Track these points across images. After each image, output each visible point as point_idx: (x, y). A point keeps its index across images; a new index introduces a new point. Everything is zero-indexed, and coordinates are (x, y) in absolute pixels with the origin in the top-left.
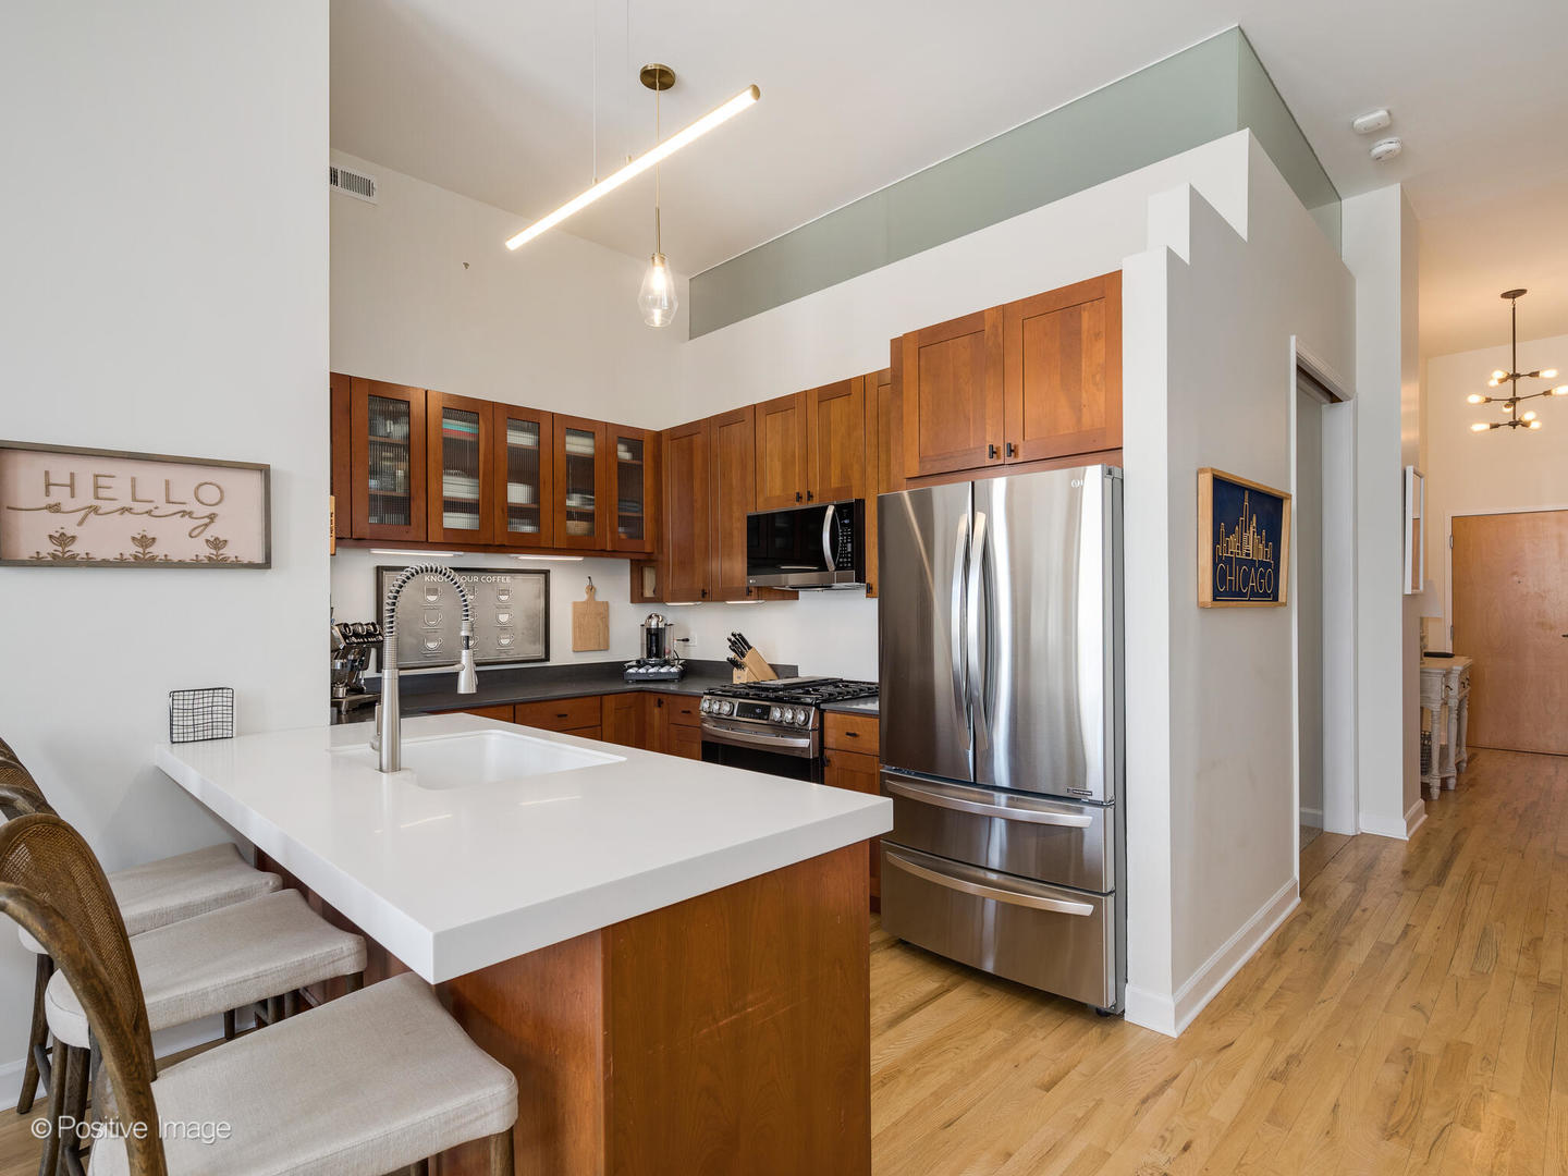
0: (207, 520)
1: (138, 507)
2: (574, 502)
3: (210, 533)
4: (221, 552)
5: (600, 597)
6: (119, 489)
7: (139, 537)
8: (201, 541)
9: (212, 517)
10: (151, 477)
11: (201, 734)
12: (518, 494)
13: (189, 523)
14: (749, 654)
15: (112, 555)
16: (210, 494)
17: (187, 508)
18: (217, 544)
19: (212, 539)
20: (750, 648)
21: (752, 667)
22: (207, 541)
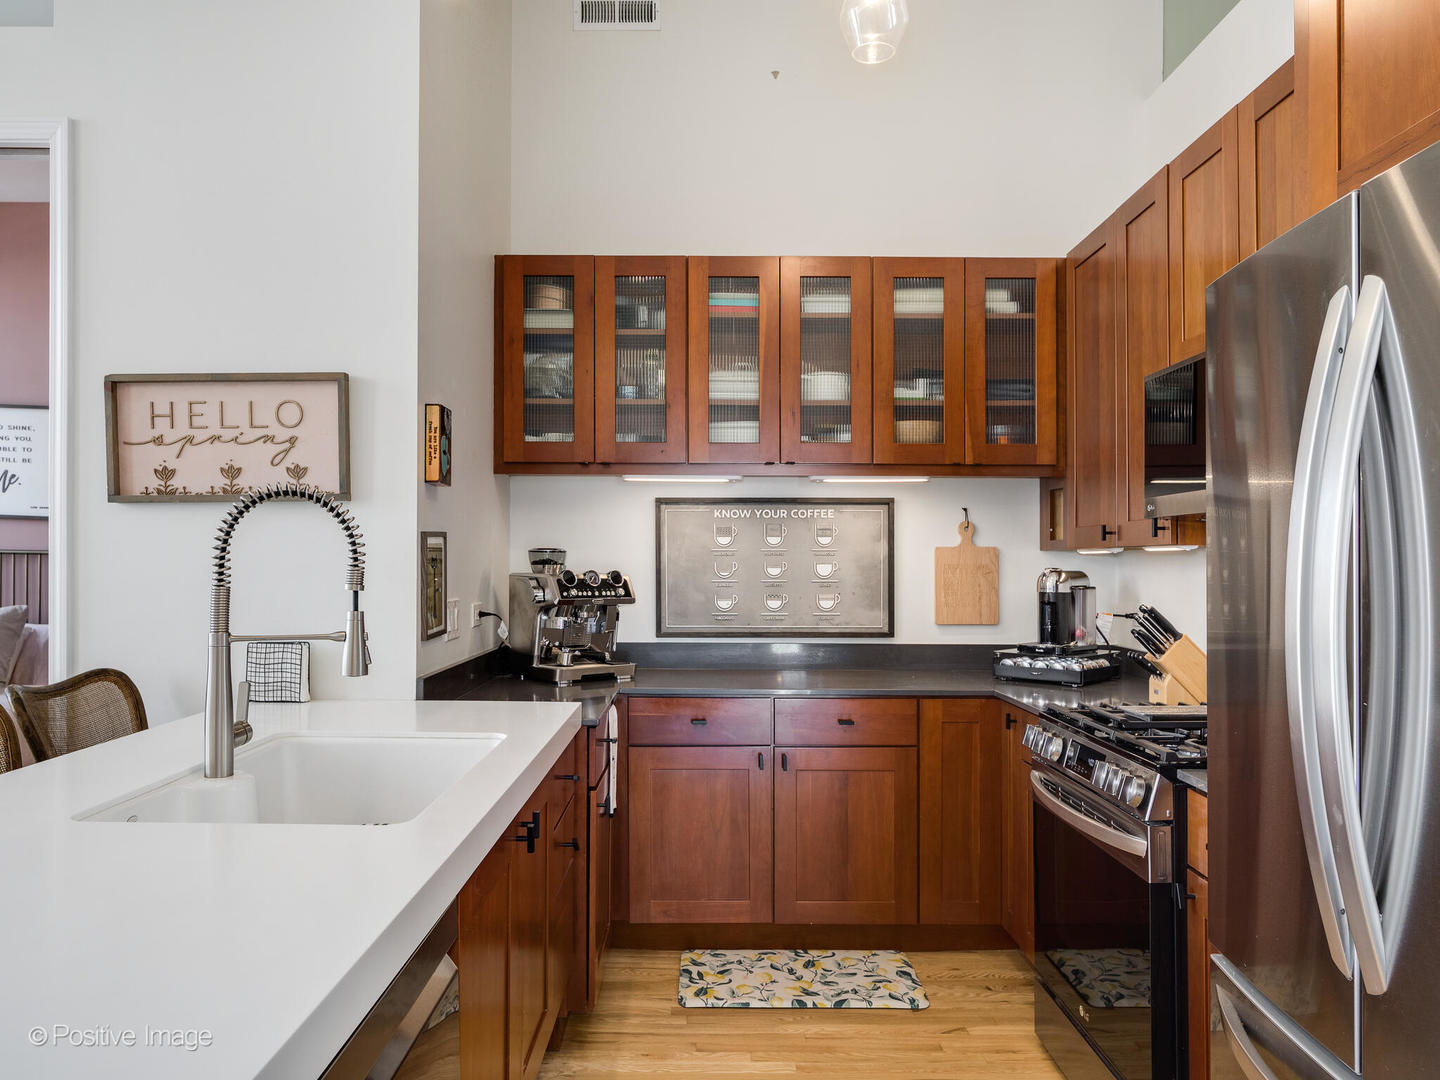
0: (287, 445)
1: (228, 434)
2: (917, 392)
3: (289, 462)
4: (301, 481)
5: (984, 541)
6: (209, 417)
7: (226, 467)
8: (282, 468)
9: (292, 441)
10: (236, 398)
11: (271, 694)
12: (826, 386)
13: (272, 449)
14: (1173, 649)
15: (204, 489)
16: (290, 414)
17: (270, 433)
18: (298, 472)
19: (292, 467)
20: (1176, 636)
21: (1180, 675)
22: (288, 469)
